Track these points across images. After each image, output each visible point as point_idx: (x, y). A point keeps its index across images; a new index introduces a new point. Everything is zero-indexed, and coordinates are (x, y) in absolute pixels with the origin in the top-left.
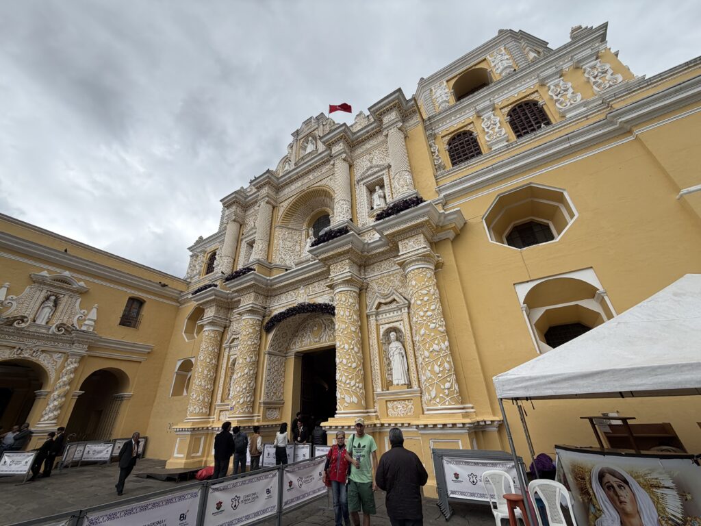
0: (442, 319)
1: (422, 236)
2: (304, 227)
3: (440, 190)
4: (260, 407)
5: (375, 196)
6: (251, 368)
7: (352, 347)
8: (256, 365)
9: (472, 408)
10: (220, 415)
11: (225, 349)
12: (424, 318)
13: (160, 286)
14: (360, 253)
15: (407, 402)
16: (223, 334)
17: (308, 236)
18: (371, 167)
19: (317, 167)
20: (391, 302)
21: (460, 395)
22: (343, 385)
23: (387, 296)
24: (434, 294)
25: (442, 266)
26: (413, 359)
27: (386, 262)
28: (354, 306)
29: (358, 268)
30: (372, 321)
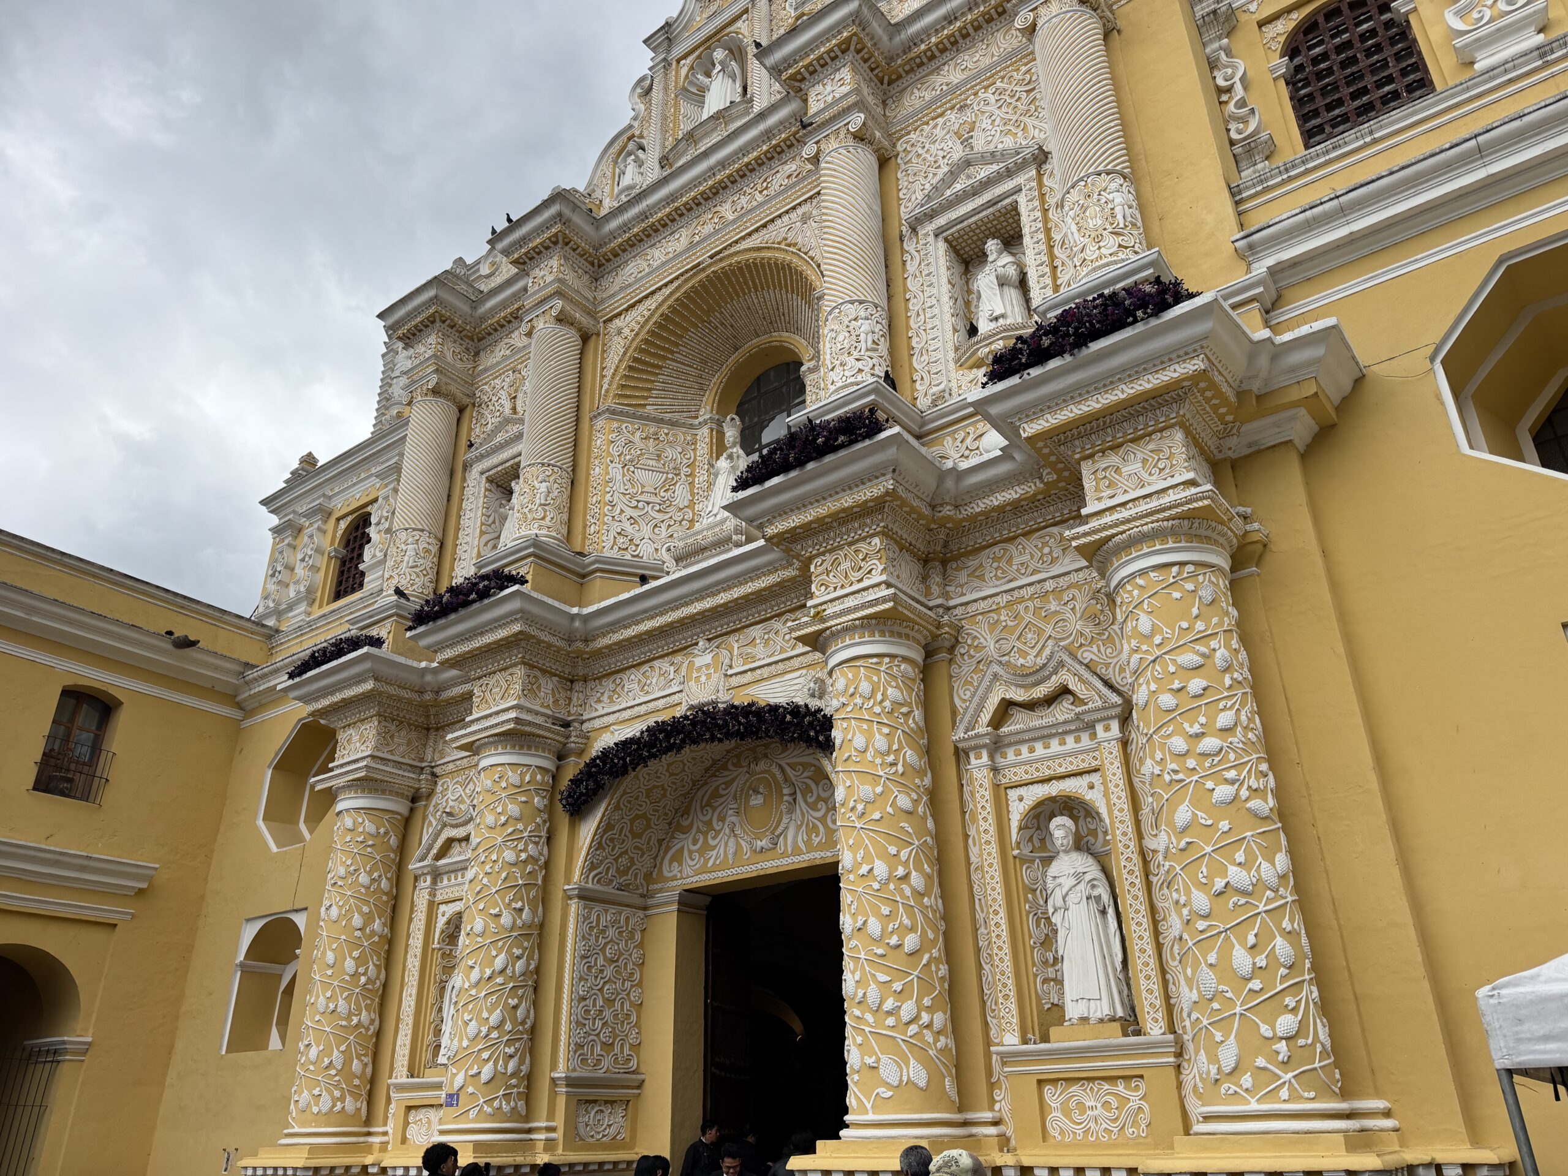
0: (1264, 767)
1: (1179, 436)
2: (705, 414)
3: (1251, 247)
4: (553, 1095)
5: (985, 281)
6: (517, 952)
7: (900, 871)
8: (534, 939)
9: (1387, 1114)
10: (406, 1124)
11: (416, 879)
12: (1191, 763)
13: (170, 647)
14: (926, 511)
15: (1121, 1087)
16: (406, 825)
17: (719, 448)
18: (968, 163)
19: (749, 170)
20: (1050, 701)
21: (1336, 1064)
22: (869, 1017)
23: (1038, 675)
24: (1227, 669)
25: (1261, 557)
26: (1146, 922)
27: (1030, 545)
28: (906, 715)
29: (917, 568)
30: (976, 774)
